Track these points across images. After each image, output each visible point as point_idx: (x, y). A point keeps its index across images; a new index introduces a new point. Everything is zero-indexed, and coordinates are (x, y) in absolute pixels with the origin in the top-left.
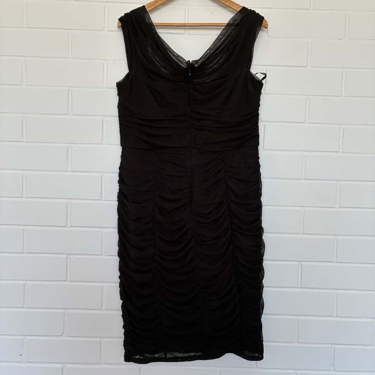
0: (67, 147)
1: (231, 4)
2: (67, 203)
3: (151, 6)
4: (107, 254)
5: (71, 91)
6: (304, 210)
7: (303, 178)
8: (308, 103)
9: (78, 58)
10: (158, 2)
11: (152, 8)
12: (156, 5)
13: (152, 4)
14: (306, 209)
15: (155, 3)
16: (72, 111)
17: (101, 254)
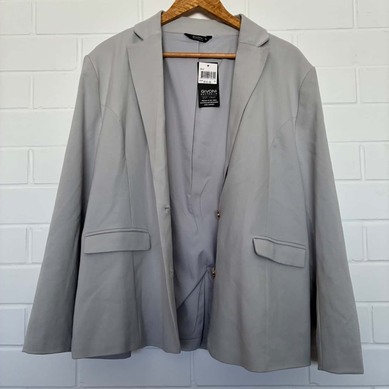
0: (27, 229)
2: (25, 309)
4: (84, 386)
5: (33, 152)
6: (371, 306)
7: (366, 259)
8: (362, 152)
9: (41, 107)
14: (375, 305)
16: (34, 179)
17: (76, 386)
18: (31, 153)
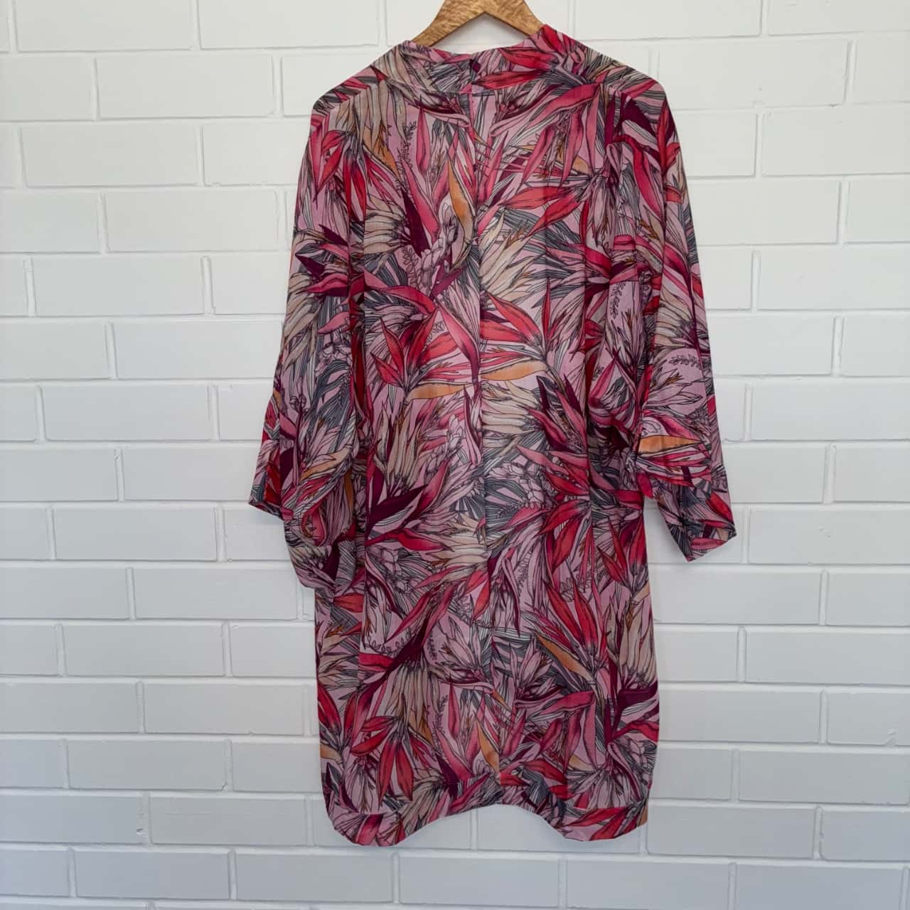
0: (208, 388)
2: (214, 509)
7: (746, 439)
8: (756, 263)
9: (218, 183)
16: (213, 307)
18: (206, 263)
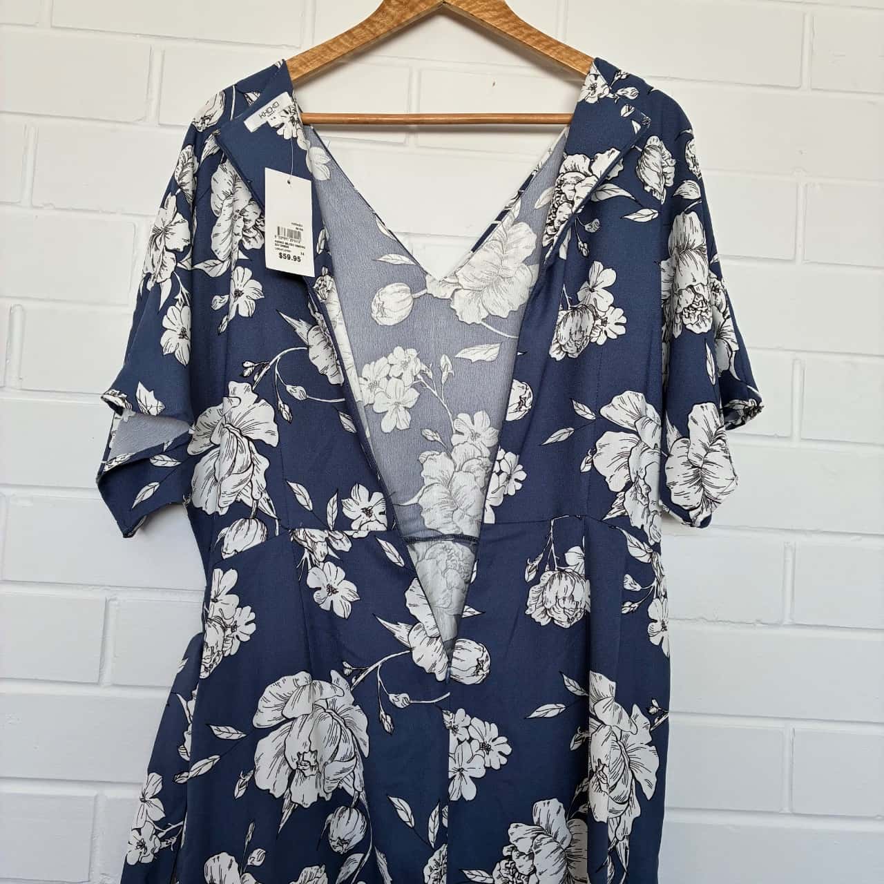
1: (564, 53)
3: (309, 61)
10: (332, 50)
11: (311, 68)
12: (327, 57)
13: (314, 57)
15: (323, 52)
17: (89, 881)
